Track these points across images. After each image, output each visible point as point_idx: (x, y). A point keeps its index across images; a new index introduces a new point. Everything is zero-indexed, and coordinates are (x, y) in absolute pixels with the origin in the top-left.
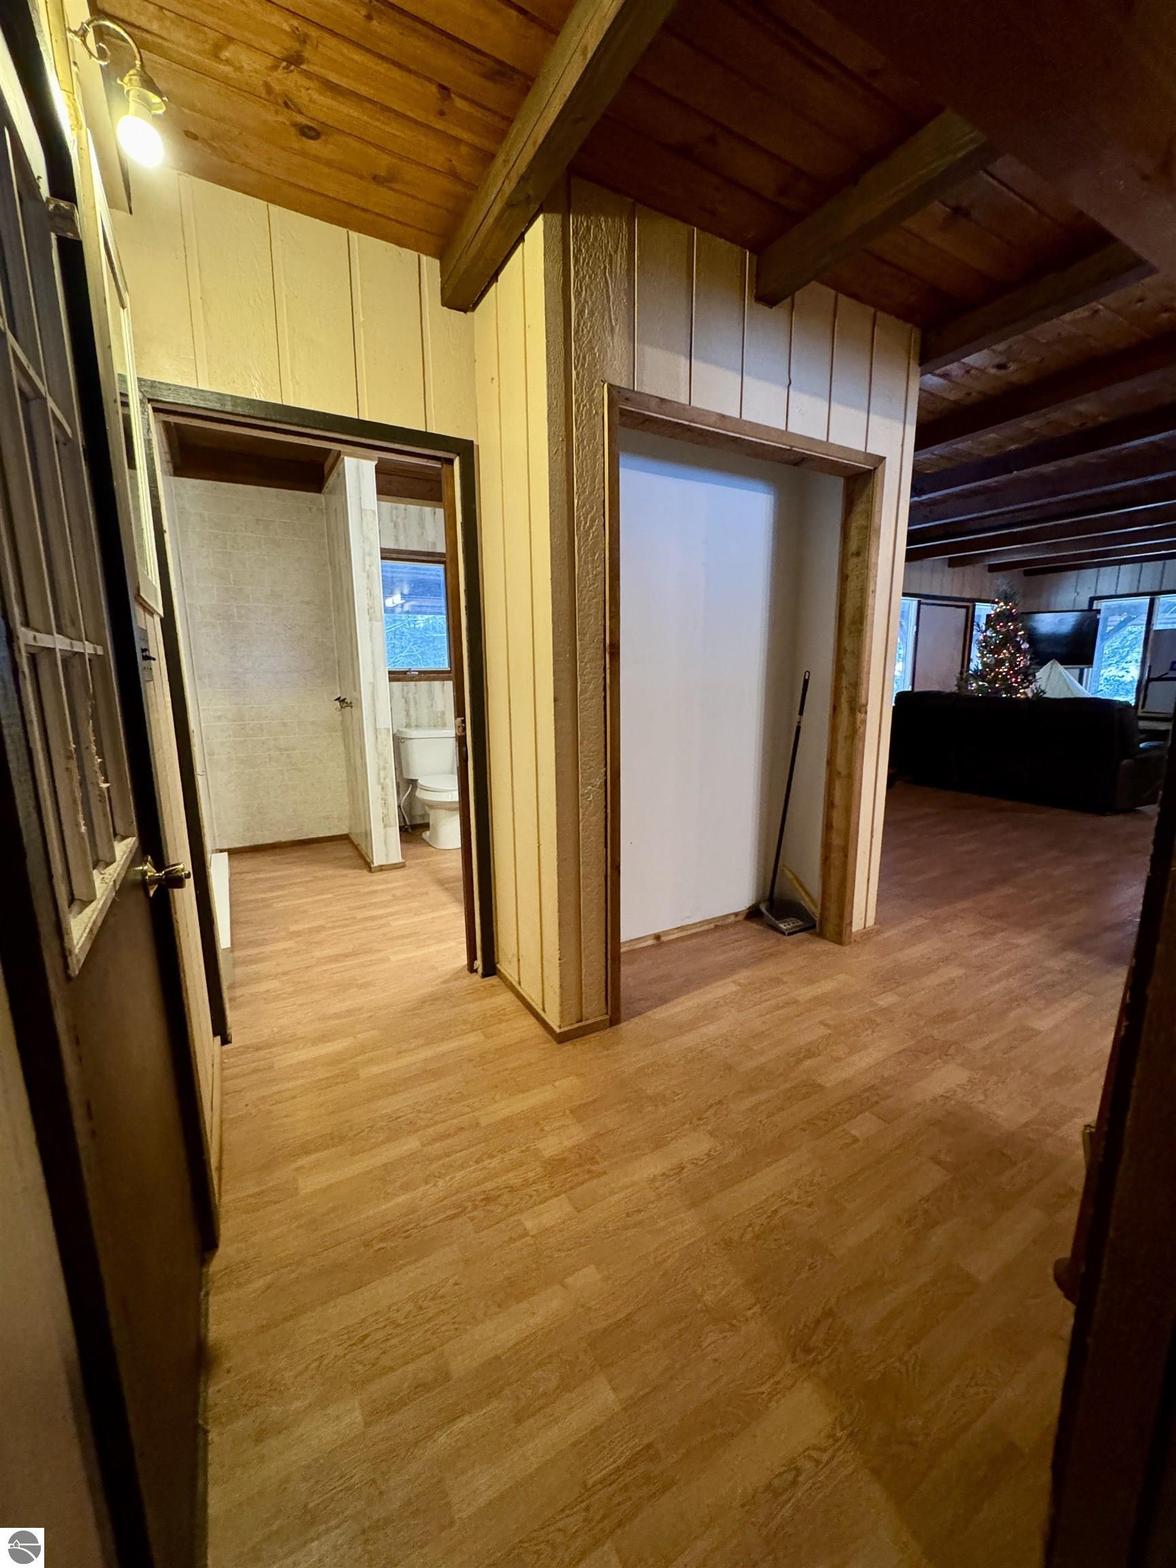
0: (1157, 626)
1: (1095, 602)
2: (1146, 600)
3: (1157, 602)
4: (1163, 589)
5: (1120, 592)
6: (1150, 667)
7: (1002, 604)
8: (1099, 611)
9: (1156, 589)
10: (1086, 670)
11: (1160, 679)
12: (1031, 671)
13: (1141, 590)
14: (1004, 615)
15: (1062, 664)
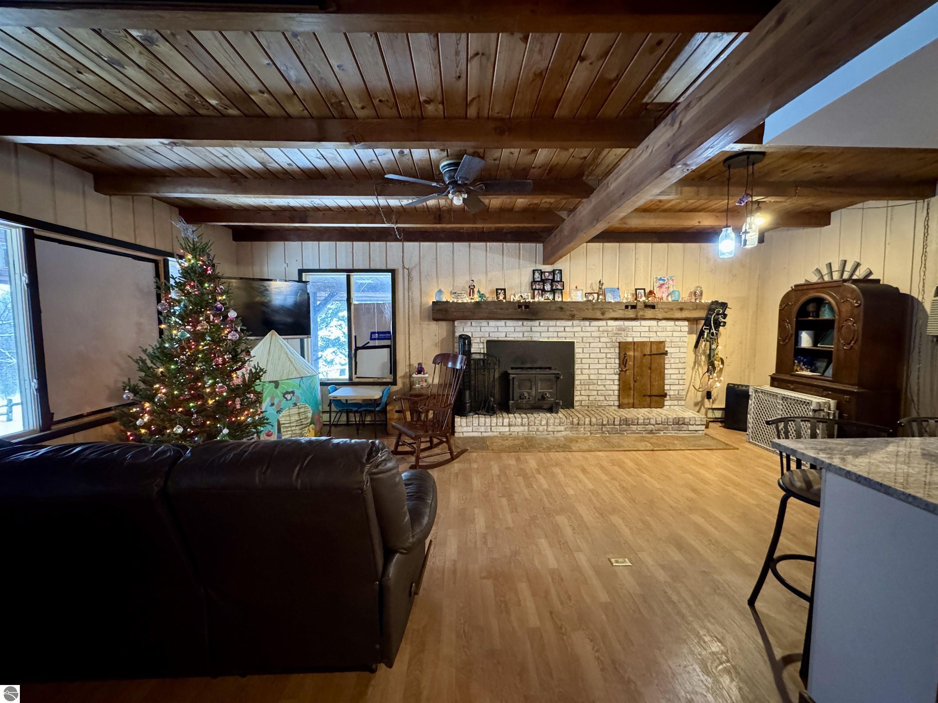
0: (355, 302)
1: (304, 274)
2: (343, 276)
3: (351, 277)
4: (356, 267)
5: (322, 267)
6: (355, 336)
7: (190, 256)
8: (306, 282)
9: (350, 267)
10: (305, 340)
11: (364, 347)
12: (243, 346)
13: (339, 267)
14: (195, 272)
15: (280, 335)
